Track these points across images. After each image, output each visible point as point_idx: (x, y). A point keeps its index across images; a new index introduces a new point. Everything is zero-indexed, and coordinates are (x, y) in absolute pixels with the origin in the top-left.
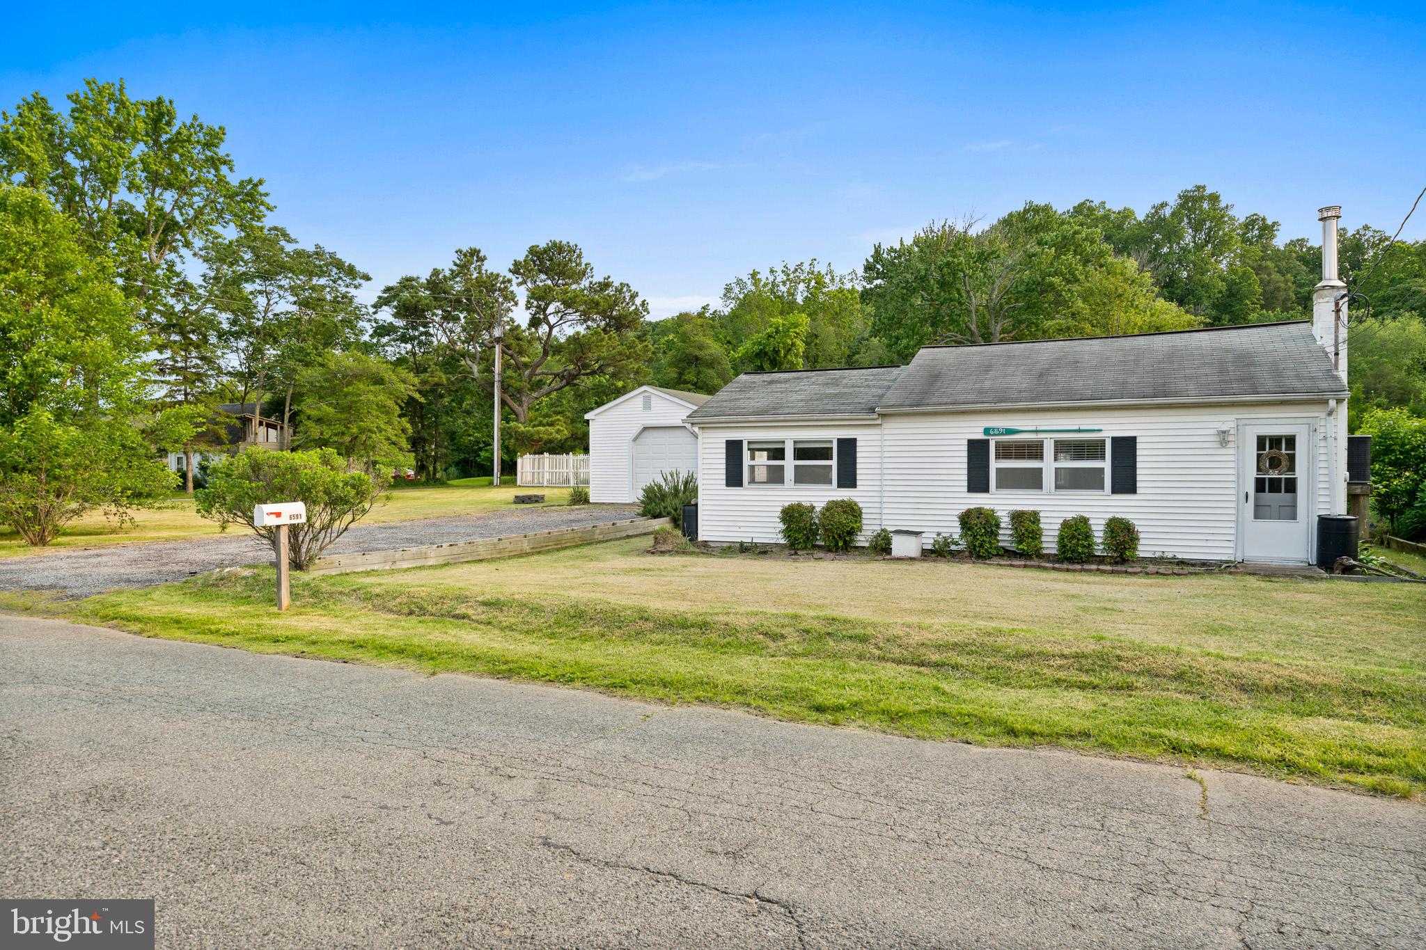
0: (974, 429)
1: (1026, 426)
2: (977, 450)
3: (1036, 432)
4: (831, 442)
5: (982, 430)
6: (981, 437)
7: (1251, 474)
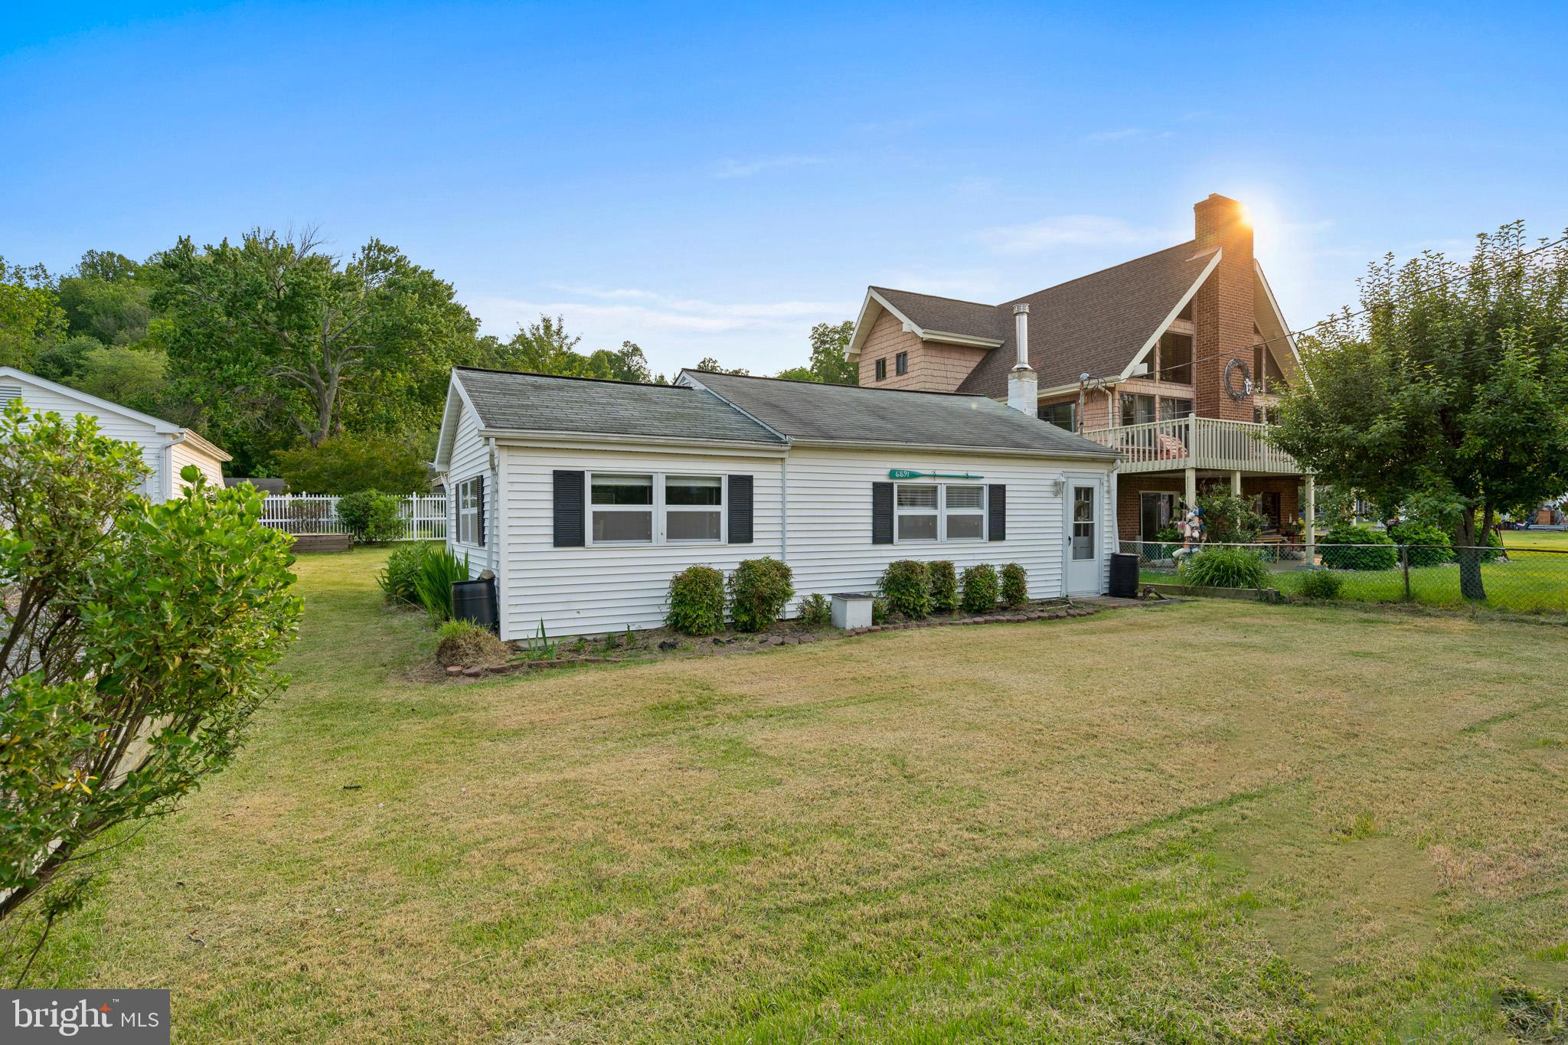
0: (879, 470)
1: (925, 468)
2: (882, 494)
3: (935, 476)
4: (719, 479)
5: (887, 472)
6: (885, 479)
7: (1071, 522)
